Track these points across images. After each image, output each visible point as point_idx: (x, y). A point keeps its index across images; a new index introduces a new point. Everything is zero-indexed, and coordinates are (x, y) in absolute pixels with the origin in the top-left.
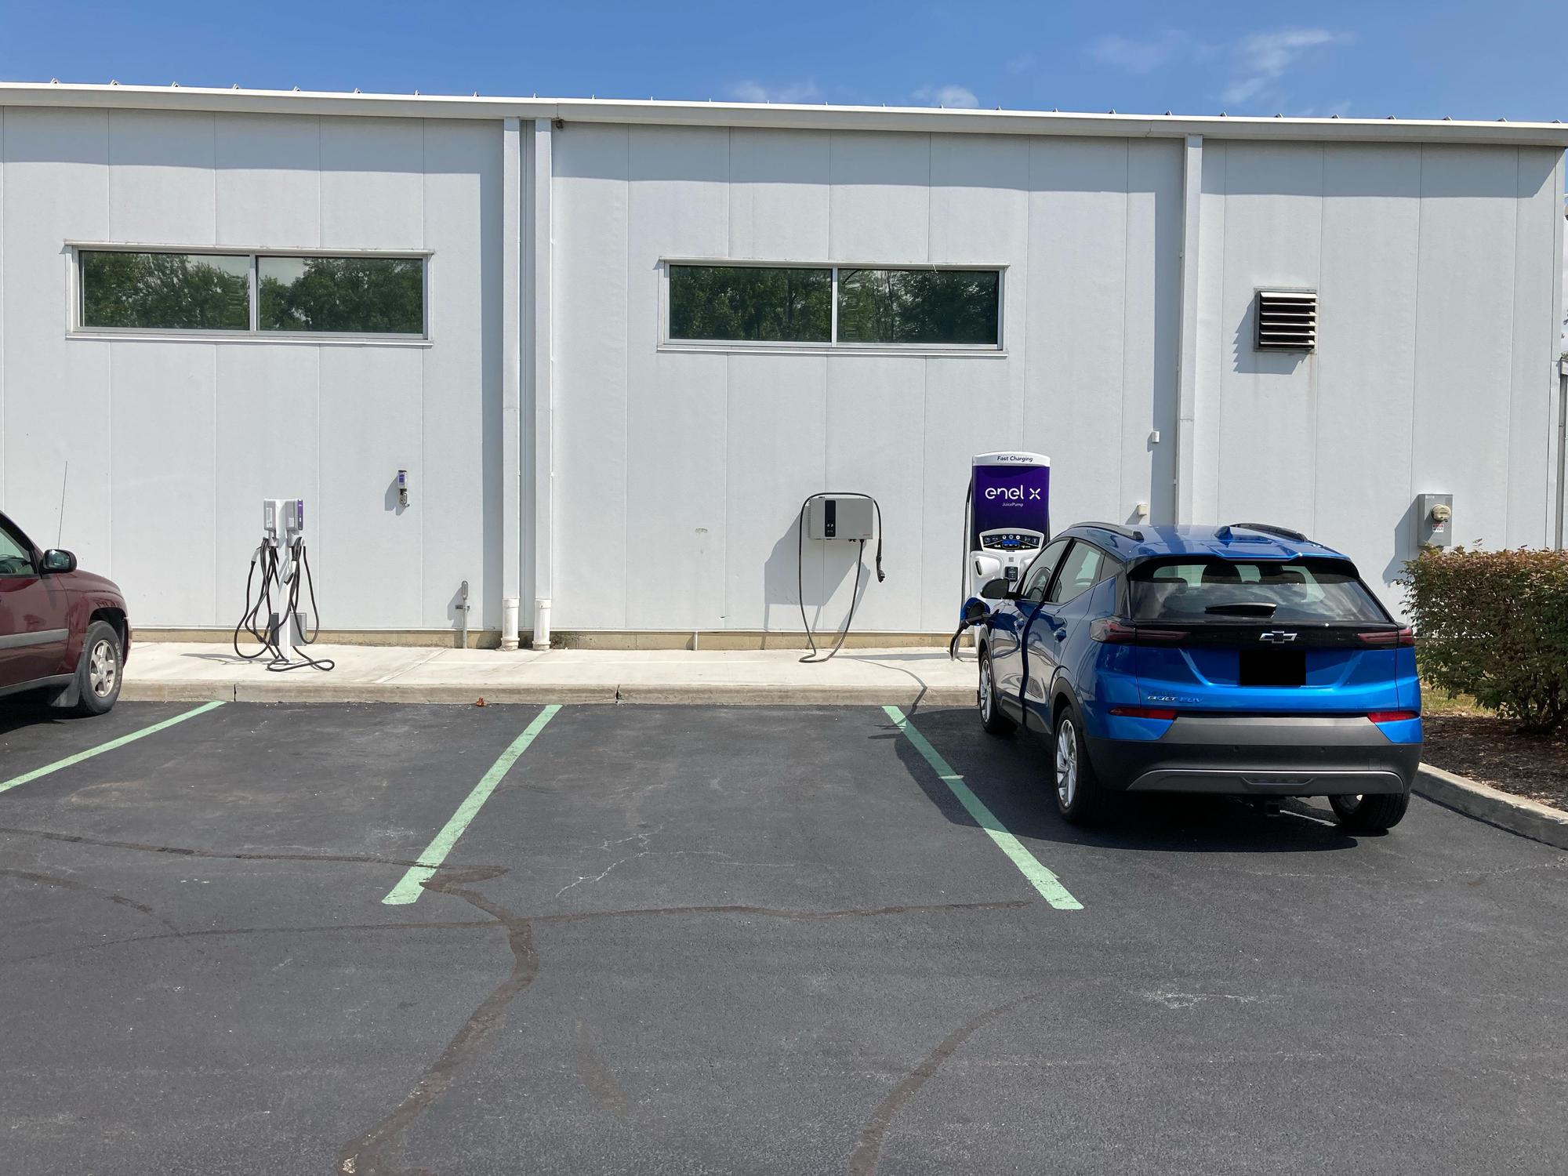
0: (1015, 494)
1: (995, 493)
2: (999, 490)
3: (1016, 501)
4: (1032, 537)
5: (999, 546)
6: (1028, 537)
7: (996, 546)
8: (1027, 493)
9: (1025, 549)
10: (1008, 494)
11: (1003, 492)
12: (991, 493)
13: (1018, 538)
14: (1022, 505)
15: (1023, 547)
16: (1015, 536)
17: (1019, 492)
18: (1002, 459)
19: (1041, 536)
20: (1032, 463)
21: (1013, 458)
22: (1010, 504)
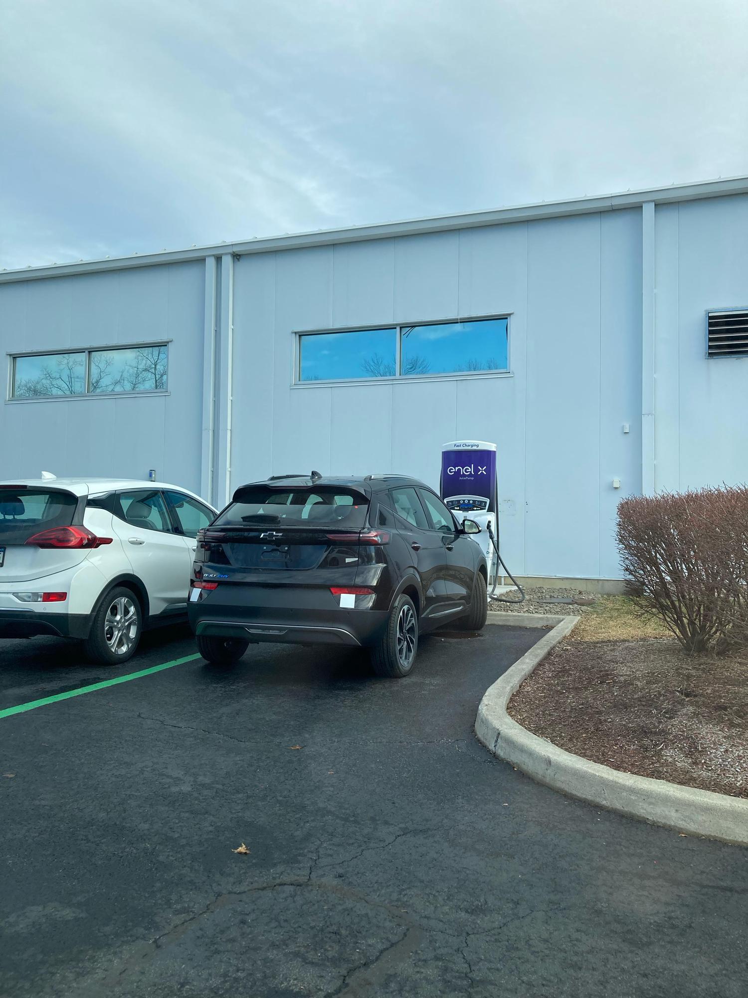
0: (467, 470)
1: (454, 470)
2: (457, 468)
3: (468, 476)
4: (481, 502)
5: (458, 508)
6: (478, 501)
7: (456, 508)
8: (477, 470)
9: (476, 510)
10: (463, 471)
11: (459, 470)
12: (452, 471)
13: (471, 502)
14: (473, 478)
15: (475, 509)
16: (469, 501)
17: (471, 470)
18: (457, 446)
19: (488, 501)
20: (479, 448)
21: (464, 445)
22: (465, 478)
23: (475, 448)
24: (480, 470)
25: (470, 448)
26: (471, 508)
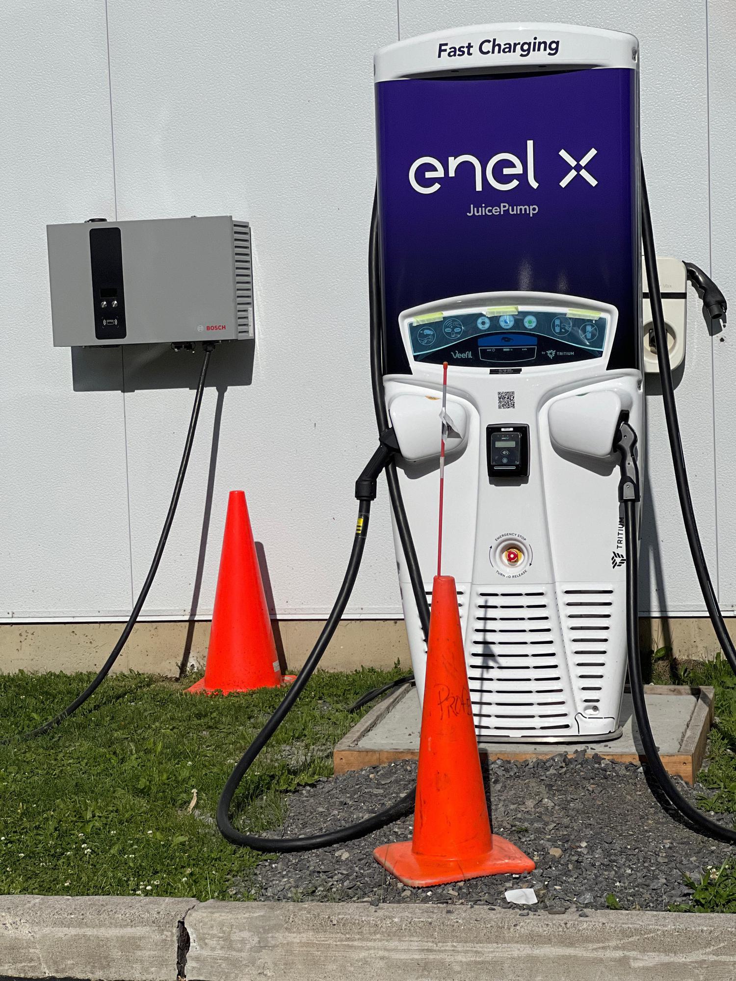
0: (507, 171)
1: (440, 173)
2: (453, 163)
6: (564, 319)
7: (458, 355)
8: (551, 169)
13: (530, 323)
14: (532, 210)
16: (519, 318)
18: (454, 52)
19: (611, 316)
20: (563, 58)
21: (487, 47)
22: (495, 211)
23: (539, 58)
24: (569, 168)
25: (514, 59)
26: (530, 352)
